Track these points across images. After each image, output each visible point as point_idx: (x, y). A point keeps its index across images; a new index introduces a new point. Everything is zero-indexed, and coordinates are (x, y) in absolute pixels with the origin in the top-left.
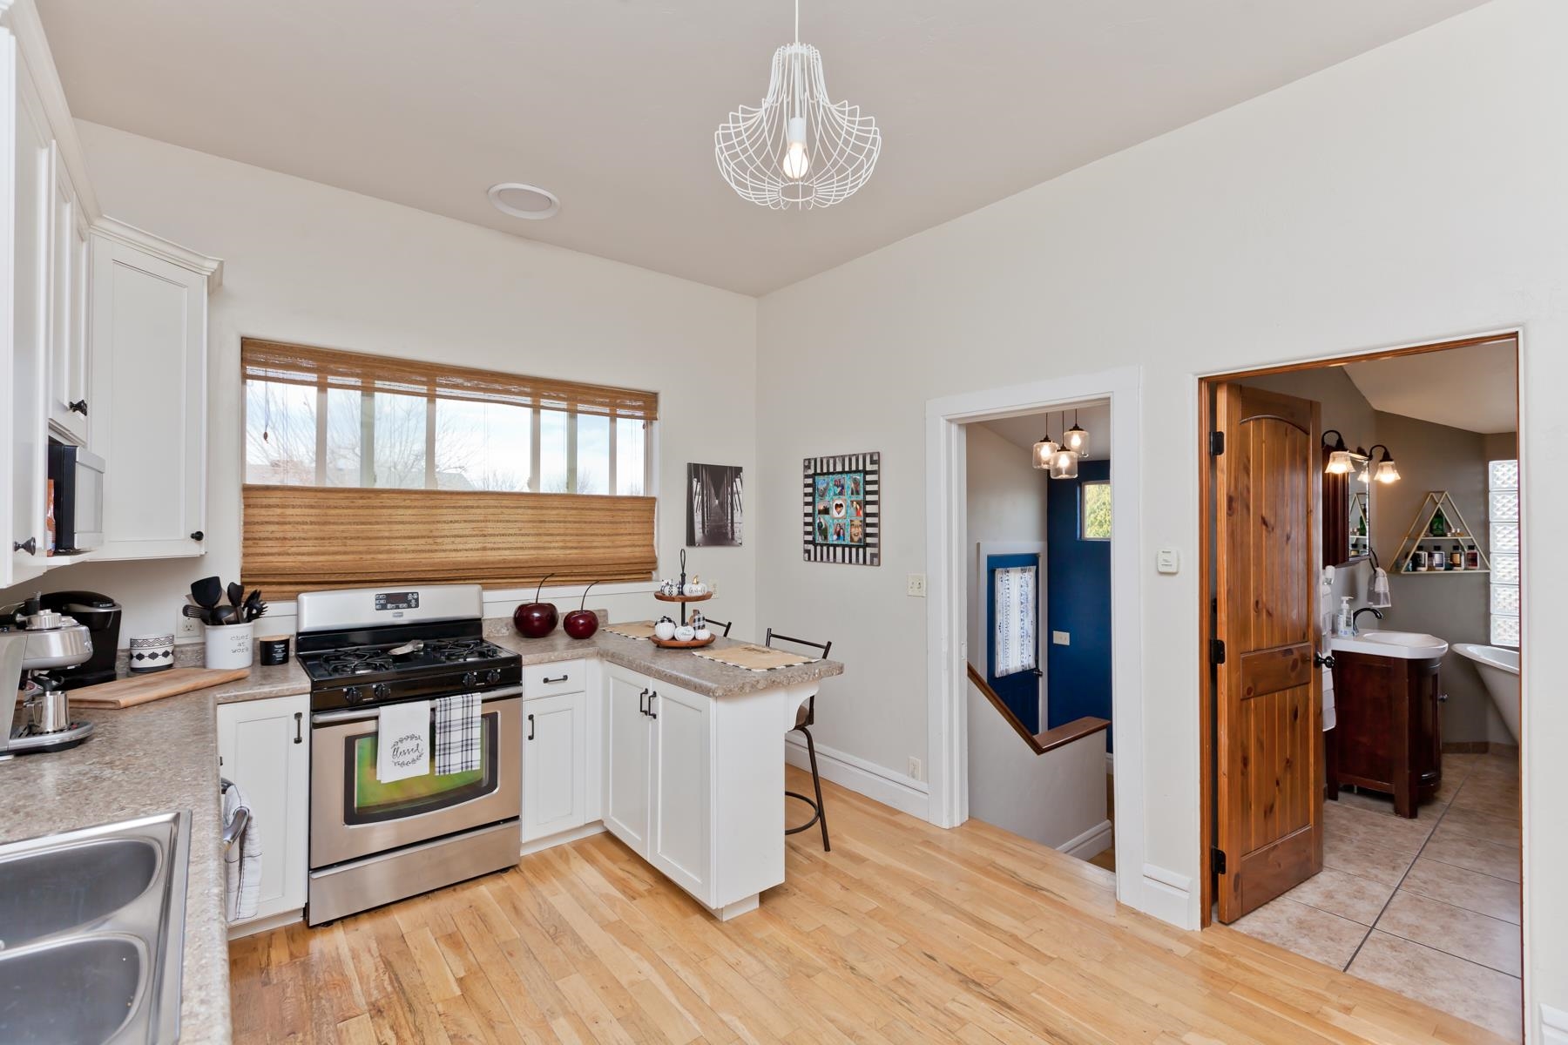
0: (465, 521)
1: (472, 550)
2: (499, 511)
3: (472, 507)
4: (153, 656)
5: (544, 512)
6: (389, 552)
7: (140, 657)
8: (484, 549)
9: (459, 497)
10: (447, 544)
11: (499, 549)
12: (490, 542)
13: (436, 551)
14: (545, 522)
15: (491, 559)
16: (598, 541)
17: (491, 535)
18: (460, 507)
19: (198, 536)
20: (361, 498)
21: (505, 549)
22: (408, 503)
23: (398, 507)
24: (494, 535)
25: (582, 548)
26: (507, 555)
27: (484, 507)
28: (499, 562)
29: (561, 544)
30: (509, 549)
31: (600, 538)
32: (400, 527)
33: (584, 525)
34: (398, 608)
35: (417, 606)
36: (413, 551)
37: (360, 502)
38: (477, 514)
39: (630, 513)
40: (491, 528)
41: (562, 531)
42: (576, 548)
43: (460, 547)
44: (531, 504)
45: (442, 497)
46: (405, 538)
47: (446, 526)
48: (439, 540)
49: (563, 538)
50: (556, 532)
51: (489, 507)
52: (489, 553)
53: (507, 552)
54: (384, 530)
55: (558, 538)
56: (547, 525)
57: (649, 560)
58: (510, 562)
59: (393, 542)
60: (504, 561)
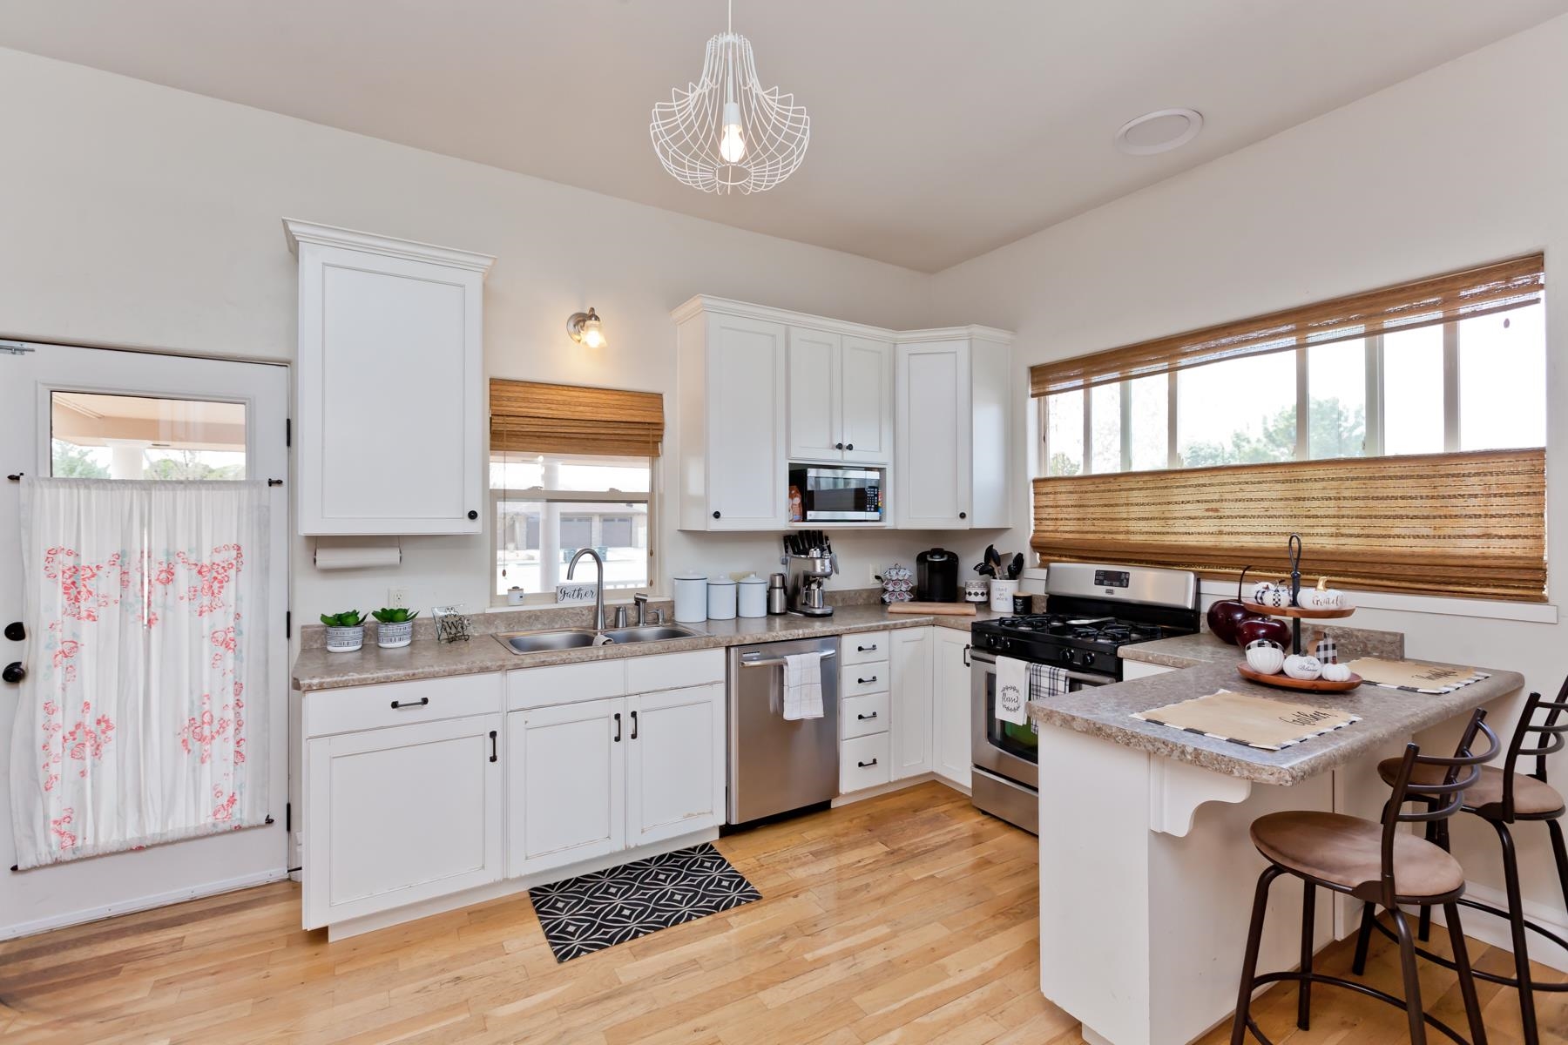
0: (1198, 501)
1: (1205, 533)
2: (1237, 488)
3: (1204, 485)
4: (976, 594)
5: (1301, 485)
6: (1127, 532)
7: (970, 594)
8: (1221, 533)
9: (1189, 475)
10: (1179, 526)
11: (1238, 533)
12: (1227, 526)
13: (1168, 533)
14: (1304, 499)
15: (1226, 545)
16: (1400, 527)
17: (1228, 517)
18: (1190, 486)
19: (963, 516)
20: (1103, 483)
21: (1246, 534)
22: (1141, 485)
23: (1132, 489)
24: (1232, 517)
25: (1368, 536)
26: (1248, 542)
27: (1218, 484)
28: (1234, 549)
29: (1333, 530)
30: (1251, 534)
31: (1406, 522)
32: (1136, 508)
33: (1372, 503)
34: (1111, 585)
35: (1127, 586)
36: (1147, 533)
37: (1102, 487)
38: (1212, 493)
39: (1475, 480)
40: (1228, 509)
41: (1331, 512)
42: (1359, 536)
43: (1193, 530)
44: (1280, 476)
45: (1172, 476)
46: (1139, 519)
47: (1177, 507)
48: (1171, 522)
49: (1335, 521)
50: (1320, 512)
51: (1224, 484)
52: (1225, 538)
53: (1248, 538)
54: (1122, 512)
55: (1325, 521)
56: (1307, 504)
57: (1534, 563)
58: (1250, 550)
59: (1131, 523)
60: (1241, 549)
